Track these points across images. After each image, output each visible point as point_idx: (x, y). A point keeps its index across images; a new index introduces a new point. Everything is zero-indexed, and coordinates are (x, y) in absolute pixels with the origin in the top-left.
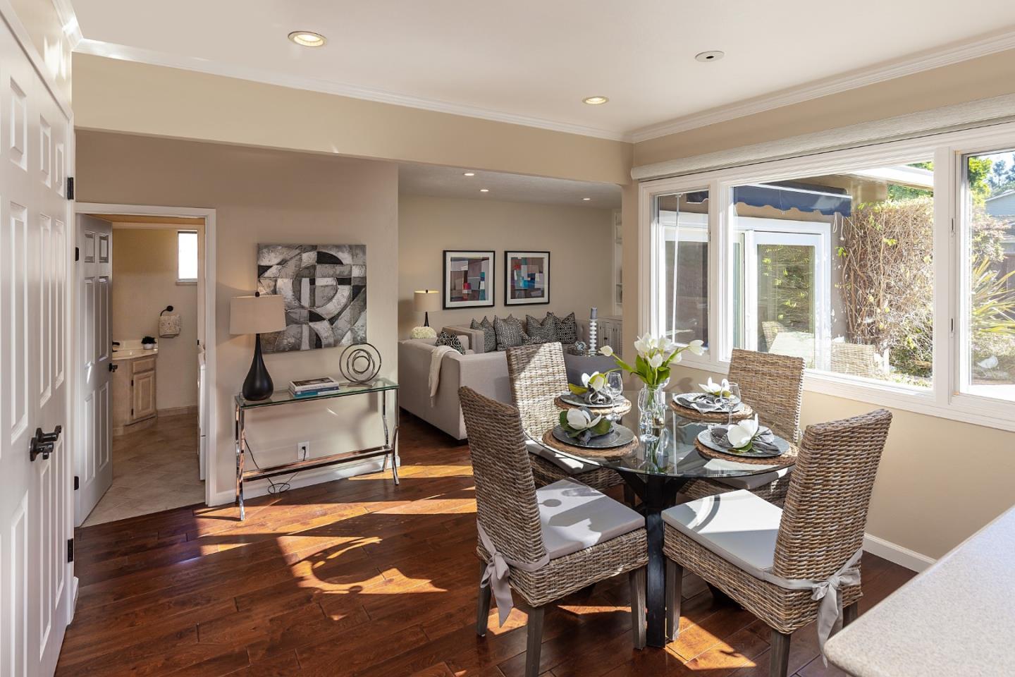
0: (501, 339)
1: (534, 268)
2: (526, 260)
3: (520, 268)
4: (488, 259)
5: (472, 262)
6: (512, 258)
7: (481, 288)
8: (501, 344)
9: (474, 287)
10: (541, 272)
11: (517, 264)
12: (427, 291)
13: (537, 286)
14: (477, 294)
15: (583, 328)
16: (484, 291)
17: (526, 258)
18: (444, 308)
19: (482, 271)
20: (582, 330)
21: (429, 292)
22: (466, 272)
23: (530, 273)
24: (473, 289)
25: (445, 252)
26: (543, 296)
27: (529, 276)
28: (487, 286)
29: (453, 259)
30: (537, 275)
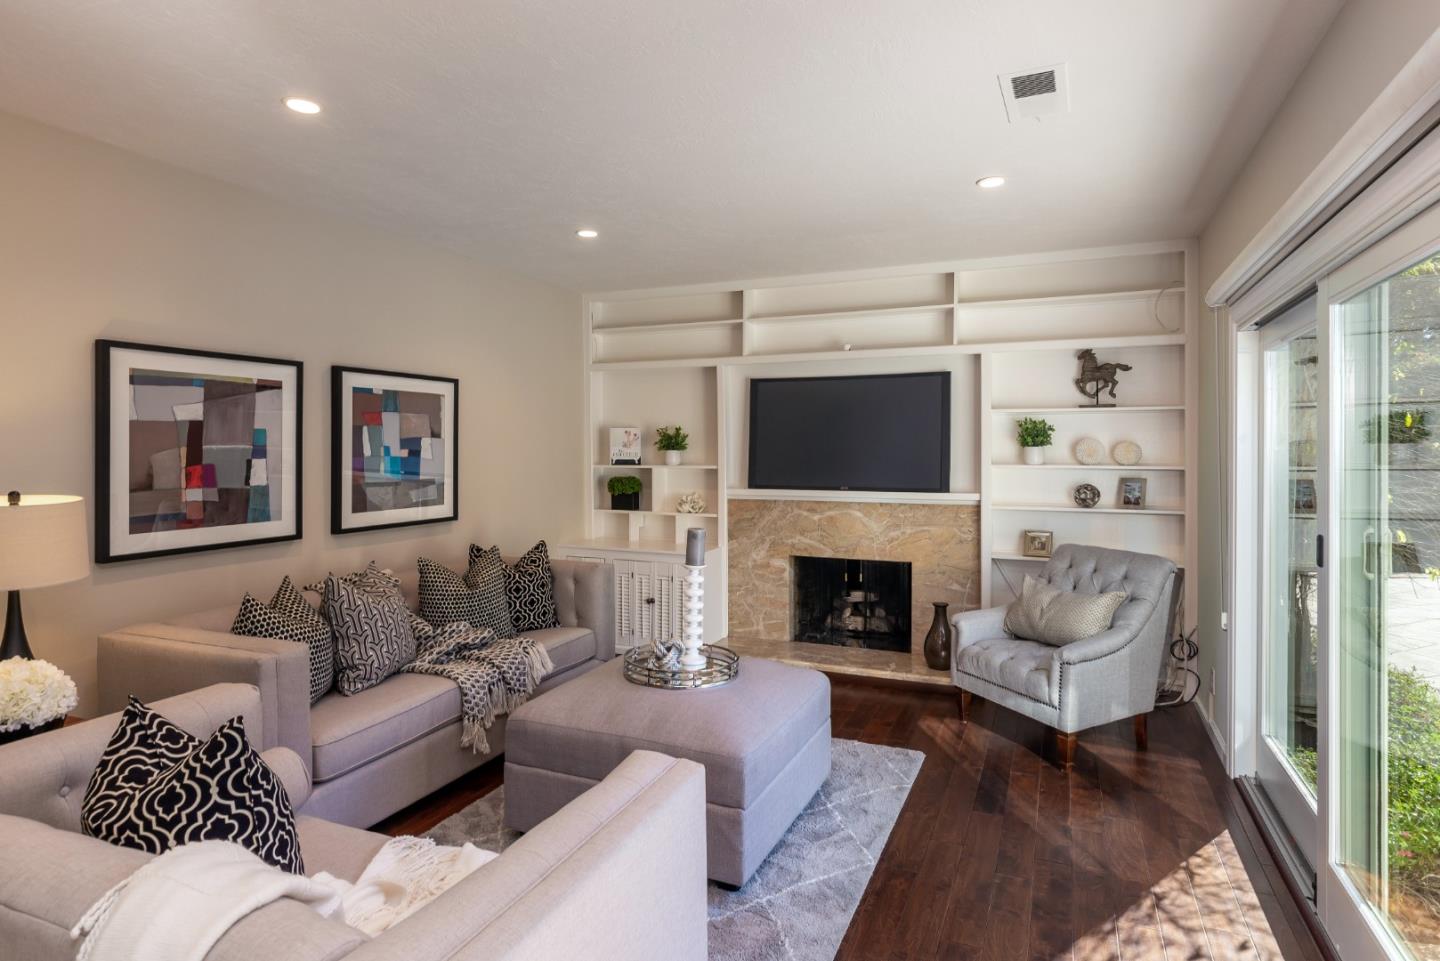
0: (353, 652)
1: (418, 423)
2: (392, 400)
3: (379, 422)
4: (276, 386)
5: (217, 392)
6: (356, 390)
7: (254, 482)
8: (354, 667)
9: (229, 480)
10: (436, 434)
11: (371, 407)
12: (14, 497)
13: (425, 474)
14: (239, 503)
15: (577, 581)
16: (264, 491)
17: (395, 393)
18: (102, 554)
19: (258, 425)
20: (571, 586)
21: (26, 500)
22: (196, 429)
23: (406, 436)
24: (222, 484)
25: (102, 350)
26: (440, 501)
27: (404, 443)
28: (275, 471)
29: (137, 378)
30: (426, 443)
